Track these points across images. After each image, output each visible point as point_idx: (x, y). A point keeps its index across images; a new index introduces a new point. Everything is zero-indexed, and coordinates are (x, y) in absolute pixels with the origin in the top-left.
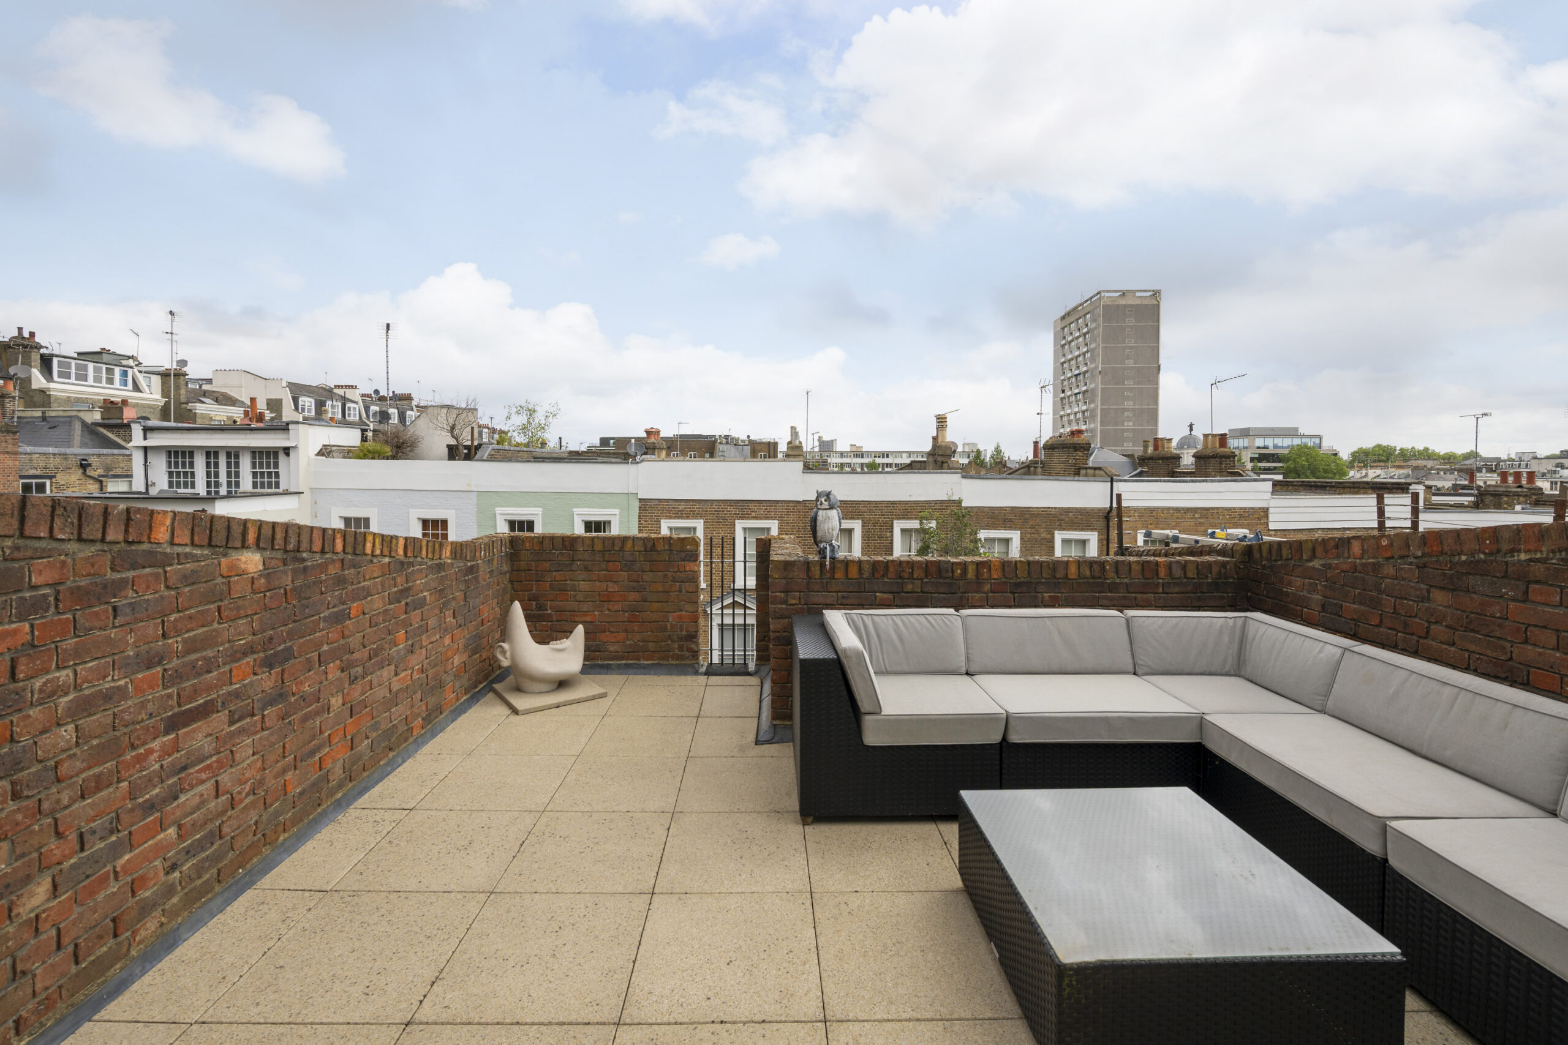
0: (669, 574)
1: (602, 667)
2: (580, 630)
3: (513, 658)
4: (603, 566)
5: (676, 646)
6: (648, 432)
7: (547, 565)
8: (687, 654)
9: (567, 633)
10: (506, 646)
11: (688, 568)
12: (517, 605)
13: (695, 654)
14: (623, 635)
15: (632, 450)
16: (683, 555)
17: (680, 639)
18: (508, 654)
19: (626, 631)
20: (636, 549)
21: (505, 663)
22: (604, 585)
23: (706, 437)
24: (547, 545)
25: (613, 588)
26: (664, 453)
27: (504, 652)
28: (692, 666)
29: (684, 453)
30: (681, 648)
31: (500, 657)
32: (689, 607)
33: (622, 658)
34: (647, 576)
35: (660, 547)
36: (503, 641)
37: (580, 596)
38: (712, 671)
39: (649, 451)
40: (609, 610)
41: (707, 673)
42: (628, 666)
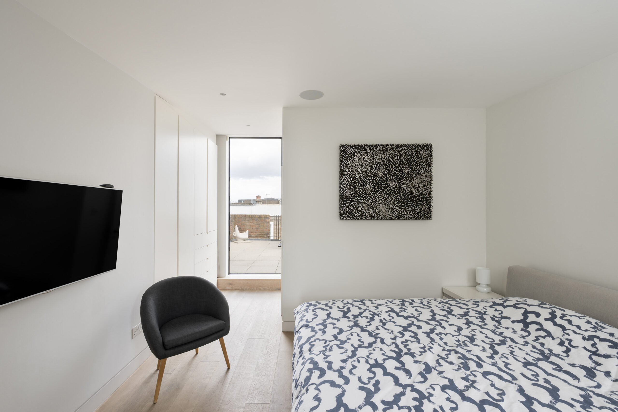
0: (264, 222)
1: (251, 239)
2: (247, 231)
3: (236, 235)
4: (251, 220)
5: (265, 235)
6: (257, 197)
7: (241, 220)
8: (267, 237)
9: (245, 231)
10: (235, 233)
11: (267, 221)
12: (236, 226)
13: (269, 237)
14: (255, 233)
15: (252, 202)
16: (267, 218)
17: (266, 234)
18: (235, 234)
19: (256, 233)
20: (258, 217)
21: (235, 236)
22: (252, 224)
23: (276, 199)
24: (241, 216)
25: (253, 224)
26: (262, 203)
27: (234, 234)
28: (268, 239)
29: (268, 203)
30: (266, 236)
31: (234, 235)
32: (268, 228)
33: (255, 238)
34: (260, 222)
35: (262, 217)
36: (234, 232)
37: (247, 226)
38: (272, 240)
39: (257, 202)
40: (252, 228)
41: (271, 240)
42: (256, 239)
